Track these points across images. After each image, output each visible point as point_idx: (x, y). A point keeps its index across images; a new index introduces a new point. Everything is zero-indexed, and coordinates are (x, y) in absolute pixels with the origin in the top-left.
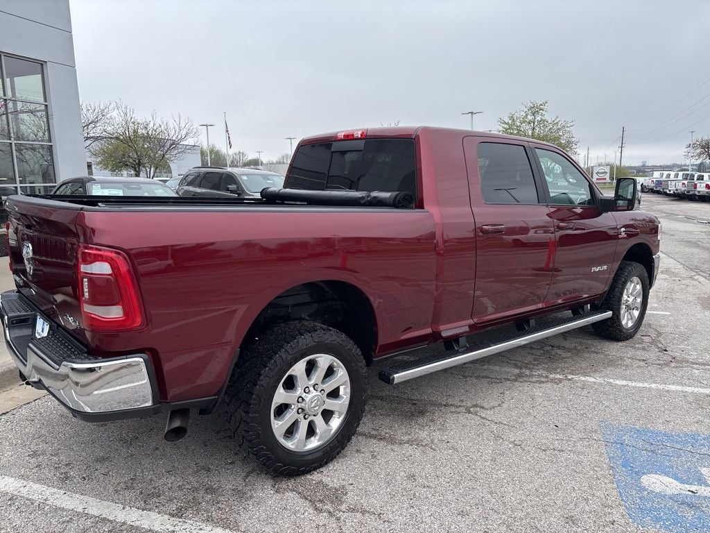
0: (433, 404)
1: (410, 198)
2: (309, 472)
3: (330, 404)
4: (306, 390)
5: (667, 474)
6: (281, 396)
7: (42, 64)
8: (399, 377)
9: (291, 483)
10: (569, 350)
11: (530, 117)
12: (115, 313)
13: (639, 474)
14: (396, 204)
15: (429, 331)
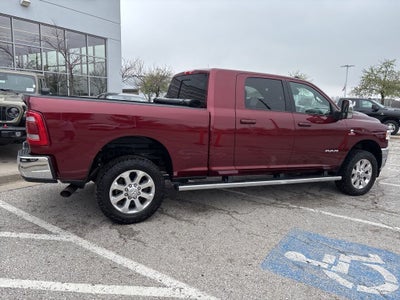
0: (214, 208)
1: (199, 103)
2: (130, 224)
3: (144, 195)
4: (130, 186)
5: (303, 253)
6: (115, 185)
7: (105, 39)
8: (181, 188)
9: (119, 227)
10: (314, 195)
11: (384, 69)
12: (36, 137)
13: (287, 251)
14: (191, 105)
15: (206, 169)
